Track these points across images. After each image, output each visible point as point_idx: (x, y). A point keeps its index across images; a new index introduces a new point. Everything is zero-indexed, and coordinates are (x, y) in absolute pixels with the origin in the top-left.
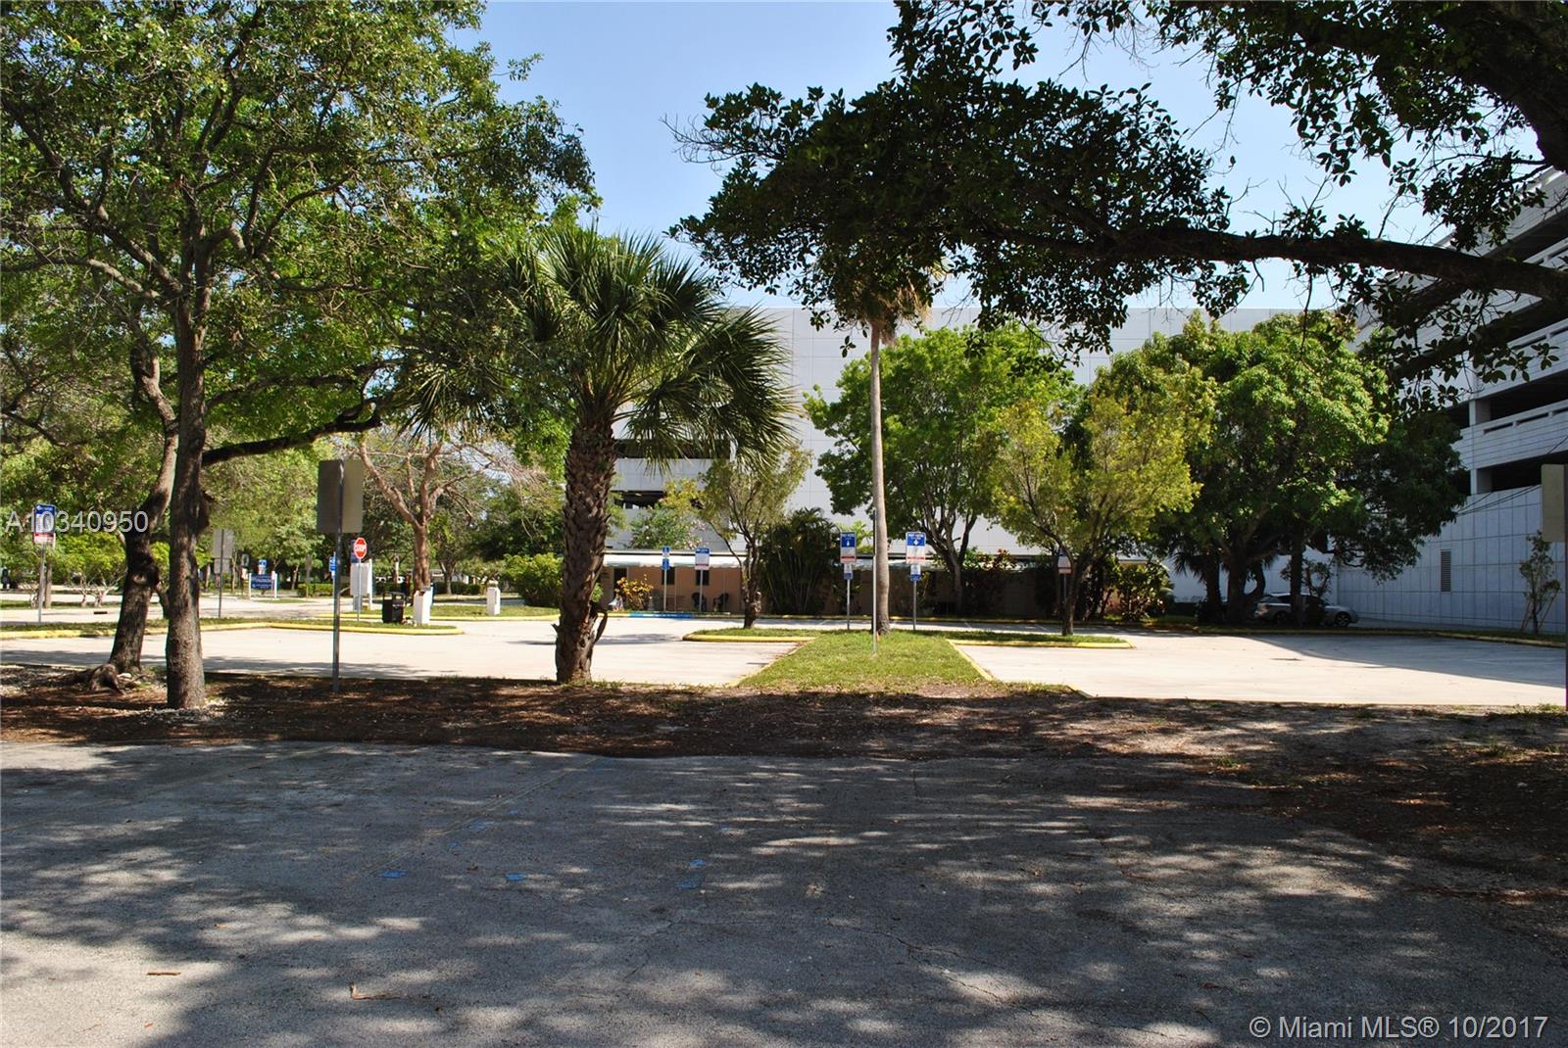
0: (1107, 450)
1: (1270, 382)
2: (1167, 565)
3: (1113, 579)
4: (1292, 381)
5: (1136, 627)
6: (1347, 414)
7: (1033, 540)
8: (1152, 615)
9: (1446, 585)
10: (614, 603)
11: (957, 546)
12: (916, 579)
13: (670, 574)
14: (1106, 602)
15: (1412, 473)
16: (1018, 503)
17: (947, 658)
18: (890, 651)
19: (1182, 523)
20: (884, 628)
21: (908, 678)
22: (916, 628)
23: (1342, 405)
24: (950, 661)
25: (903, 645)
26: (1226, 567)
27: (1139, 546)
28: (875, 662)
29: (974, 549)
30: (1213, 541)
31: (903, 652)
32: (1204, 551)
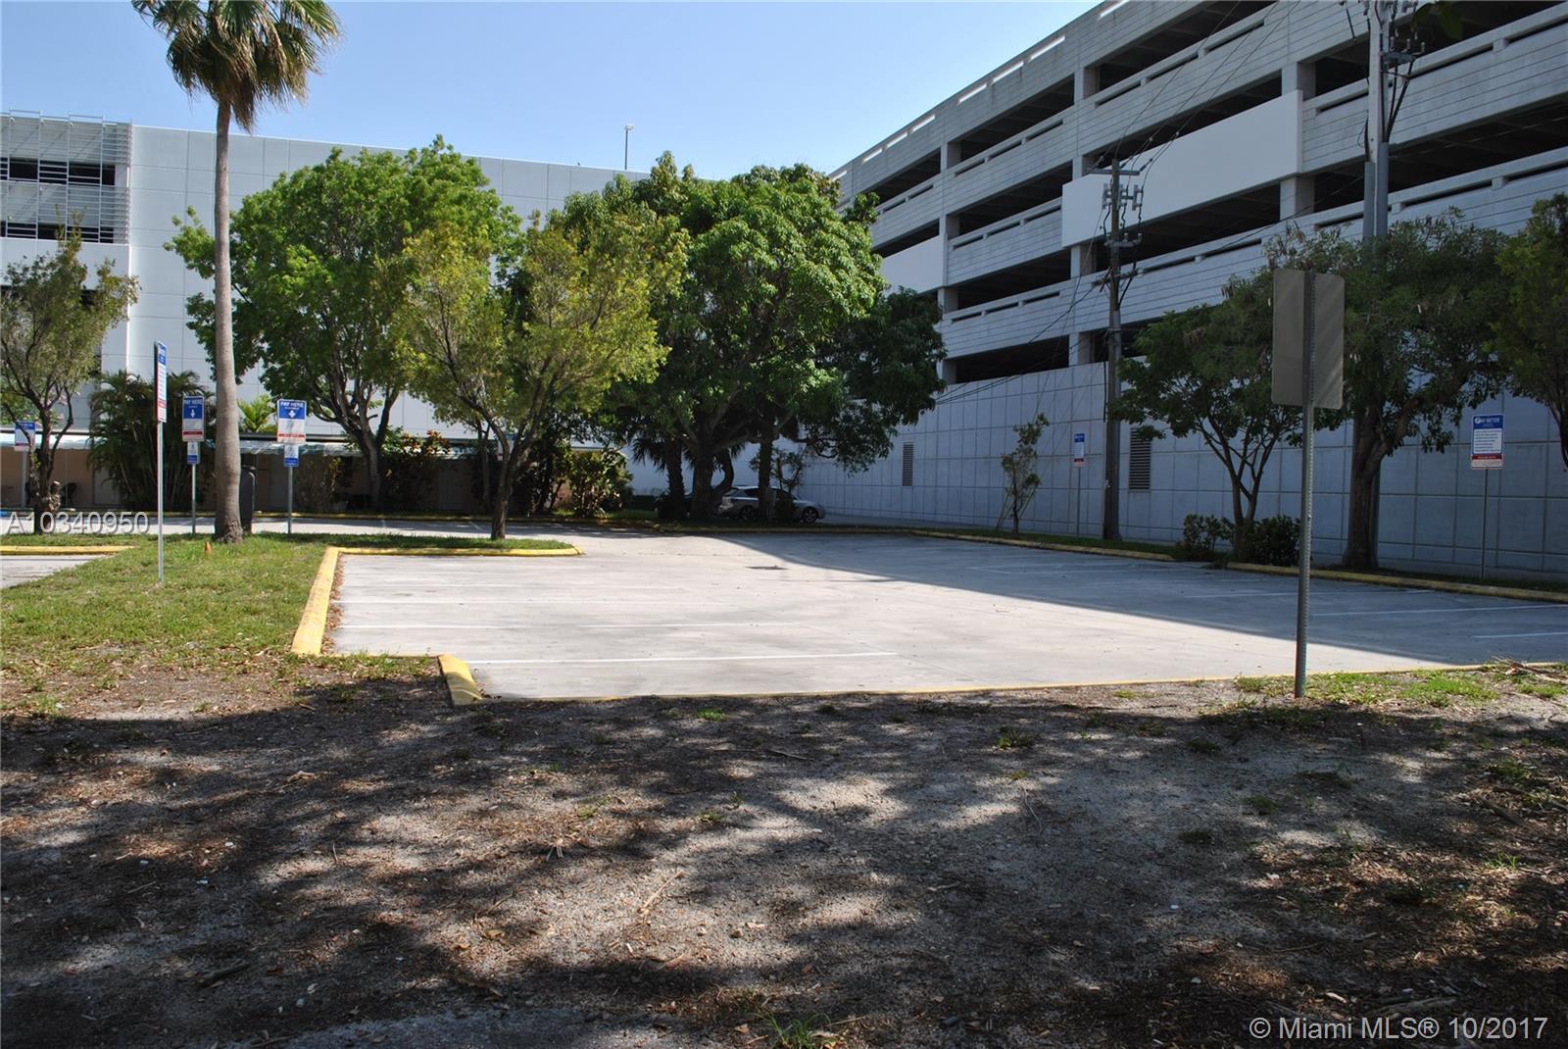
0: (552, 301)
1: (751, 238)
2: (626, 452)
3: (564, 468)
4: (774, 240)
5: (588, 524)
6: (834, 281)
7: (455, 416)
8: (607, 510)
9: (907, 480)
11: (374, 426)
12: (291, 466)
14: (554, 496)
15: (896, 354)
16: (432, 362)
17: (277, 589)
18: (200, 575)
19: (643, 402)
20: (232, 533)
21: (131, 650)
22: (293, 532)
23: (827, 269)
24: (278, 594)
25: (241, 561)
26: (688, 456)
27: (594, 431)
28: (129, 605)
29: (398, 430)
30: (678, 425)
31: (219, 576)
32: (667, 437)
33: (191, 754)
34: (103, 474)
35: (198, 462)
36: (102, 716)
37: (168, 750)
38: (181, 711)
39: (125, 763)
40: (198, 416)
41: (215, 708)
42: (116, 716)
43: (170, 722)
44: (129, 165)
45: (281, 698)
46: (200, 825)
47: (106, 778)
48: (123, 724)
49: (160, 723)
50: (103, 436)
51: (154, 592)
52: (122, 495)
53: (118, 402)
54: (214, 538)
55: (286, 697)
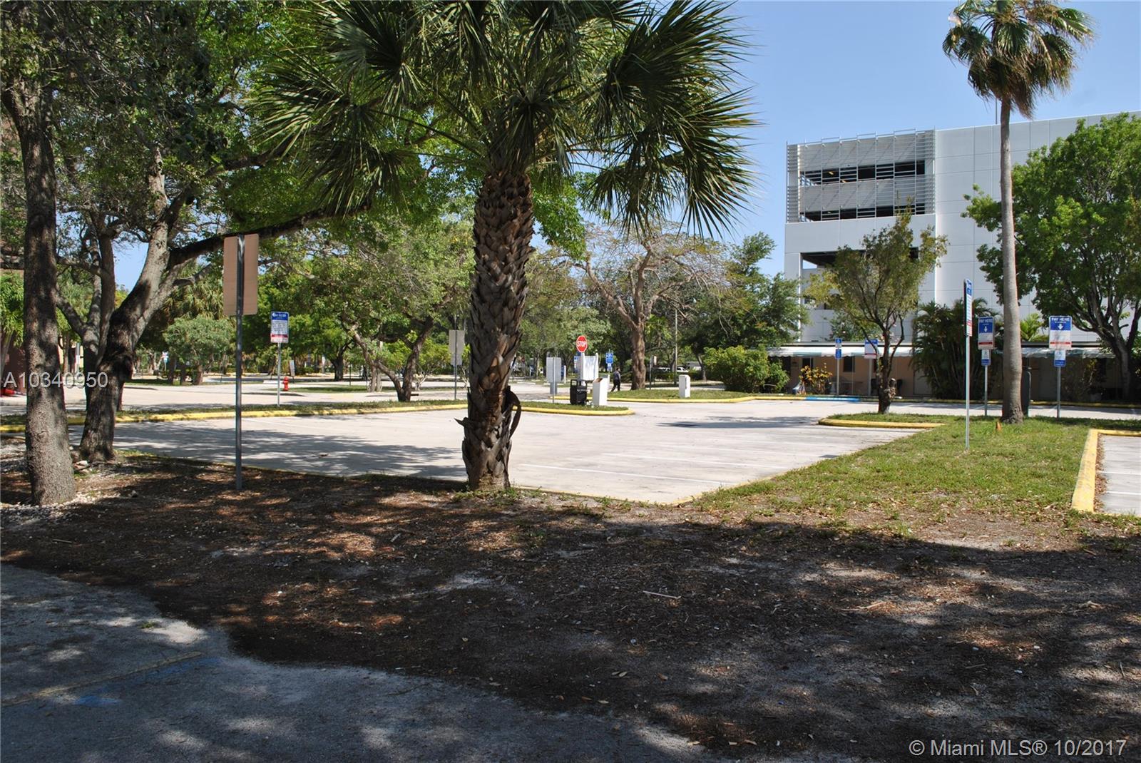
10: (797, 388)
11: (1125, 333)
17: (1054, 459)
18: (995, 446)
20: (1015, 416)
21: (952, 497)
22: (1061, 416)
24: (1054, 464)
25: (1023, 437)
28: (947, 465)
31: (1008, 448)
33: (1004, 576)
34: (922, 372)
35: (990, 364)
36: (939, 541)
37: (987, 571)
38: (994, 544)
39: (957, 576)
40: (989, 331)
41: (1018, 545)
42: (948, 542)
43: (986, 551)
44: (934, 159)
45: (1067, 543)
46: (1014, 629)
47: (945, 585)
48: (954, 548)
49: (979, 551)
50: (921, 347)
51: (963, 457)
52: (933, 388)
53: (930, 323)
54: (1002, 419)
55: (1072, 543)
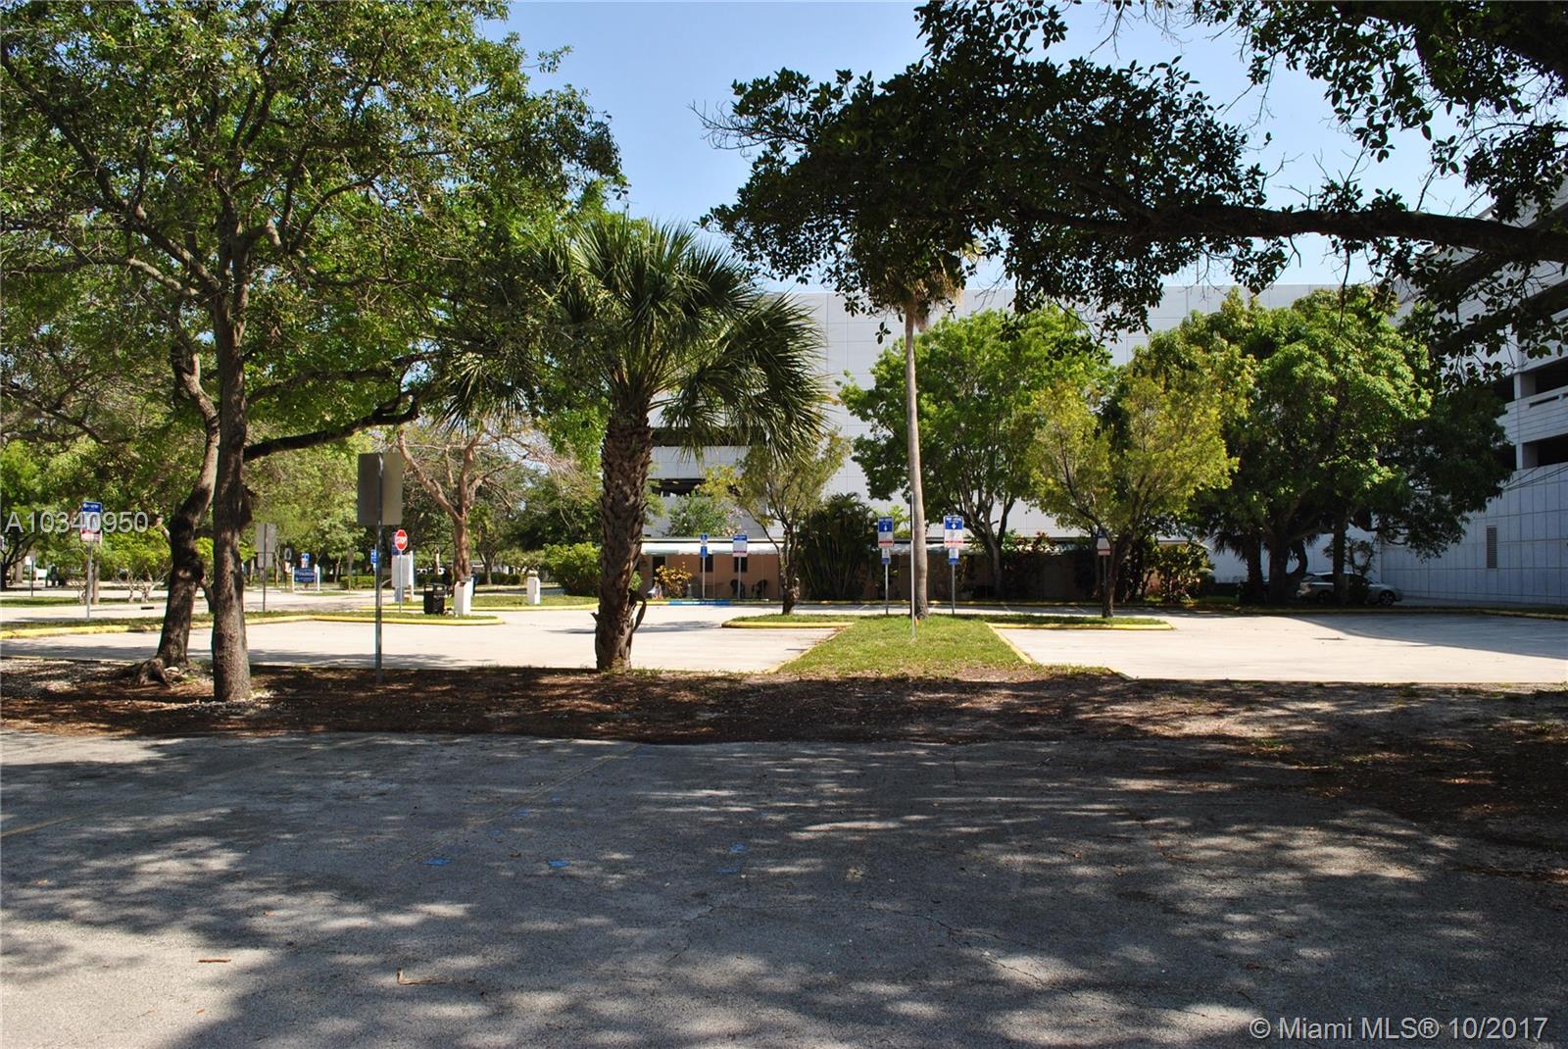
0: (1144, 430)
1: (1311, 358)
2: (1207, 544)
3: (1153, 560)
4: (1332, 358)
5: (1177, 608)
6: (1390, 389)
7: (1073, 522)
8: (1193, 596)
9: (1492, 562)
10: (653, 591)
11: (996, 528)
12: (953, 564)
13: (709, 561)
14: (1145, 584)
15: (1456, 449)
16: (1056, 485)
18: (928, 635)
19: (1222, 502)
20: (922, 613)
22: (956, 613)
23: (1384, 380)
25: (942, 629)
26: (1267, 547)
27: (1178, 527)
29: (1012, 532)
30: (1254, 520)
32: (1245, 530)
51: (917, 642)
